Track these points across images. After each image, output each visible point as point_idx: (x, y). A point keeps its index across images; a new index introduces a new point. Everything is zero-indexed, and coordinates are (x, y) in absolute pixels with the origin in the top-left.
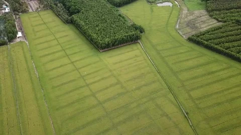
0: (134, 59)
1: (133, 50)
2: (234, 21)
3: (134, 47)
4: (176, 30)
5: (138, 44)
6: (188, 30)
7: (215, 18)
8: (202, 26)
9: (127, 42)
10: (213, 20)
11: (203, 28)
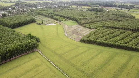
0: (35, 70)
1: (32, 60)
2: (101, 27)
3: (32, 56)
4: (67, 37)
5: (36, 53)
6: (75, 36)
7: (88, 28)
8: (84, 32)
9: (23, 52)
10: (87, 29)
11: (85, 33)
